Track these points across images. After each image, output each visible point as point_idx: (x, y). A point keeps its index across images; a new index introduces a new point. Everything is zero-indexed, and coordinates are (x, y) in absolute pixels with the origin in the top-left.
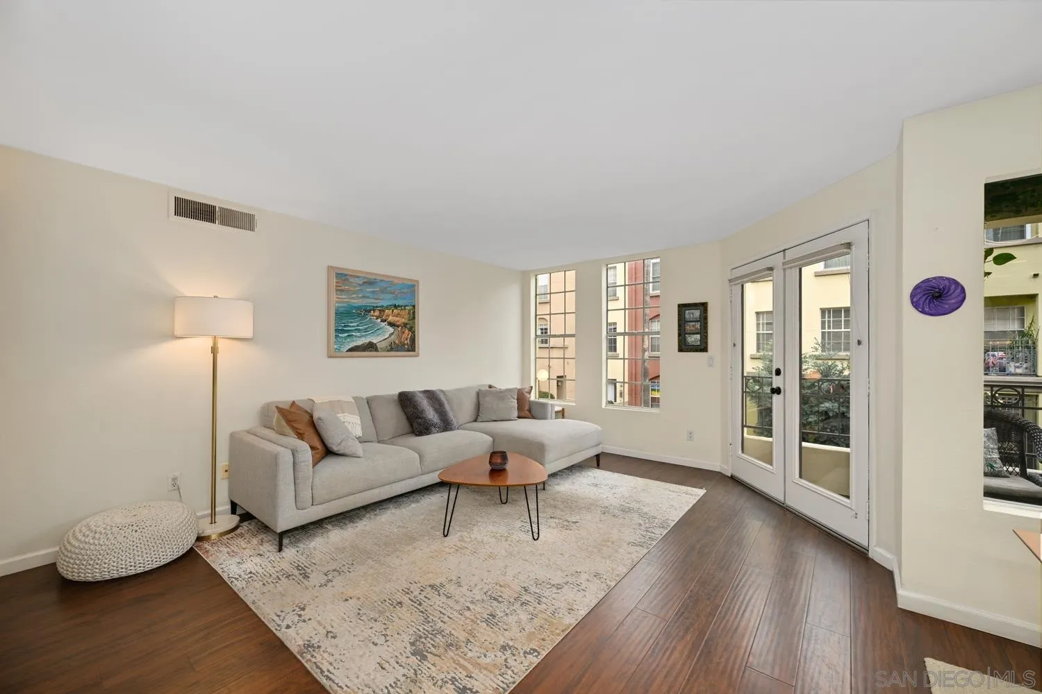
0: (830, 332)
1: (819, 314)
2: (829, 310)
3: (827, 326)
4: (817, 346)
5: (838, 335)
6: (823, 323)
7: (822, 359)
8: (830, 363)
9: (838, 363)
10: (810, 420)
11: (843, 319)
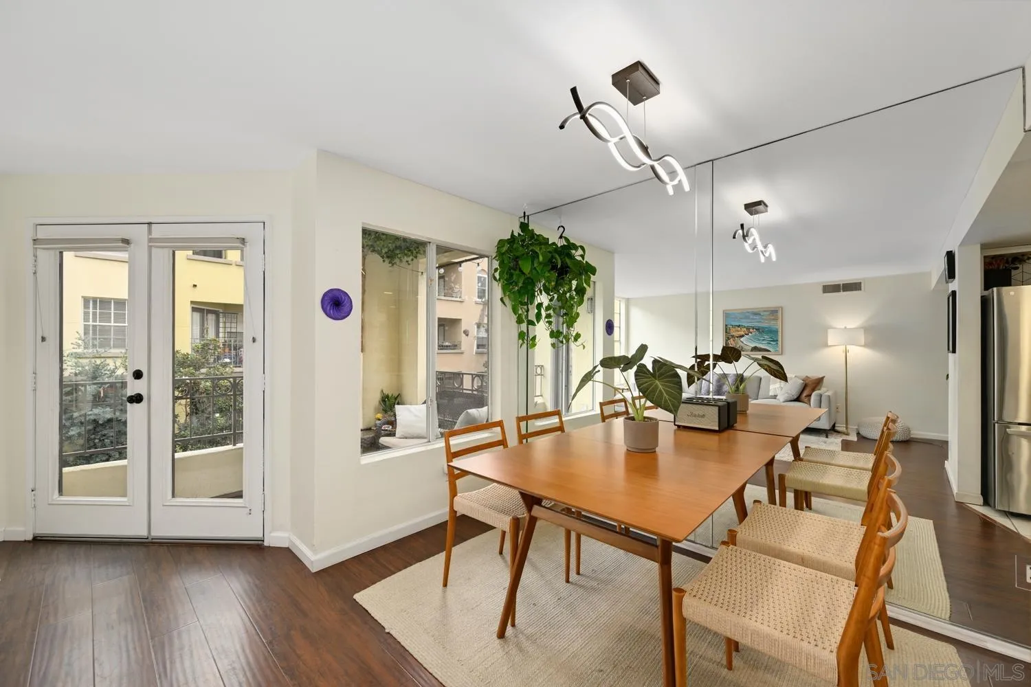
0: (96, 326)
1: (81, 303)
2: (95, 300)
3: (91, 317)
4: (80, 342)
5: (104, 331)
6: (86, 314)
7: (87, 358)
8: (98, 361)
9: (109, 361)
10: (71, 433)
11: (112, 311)
